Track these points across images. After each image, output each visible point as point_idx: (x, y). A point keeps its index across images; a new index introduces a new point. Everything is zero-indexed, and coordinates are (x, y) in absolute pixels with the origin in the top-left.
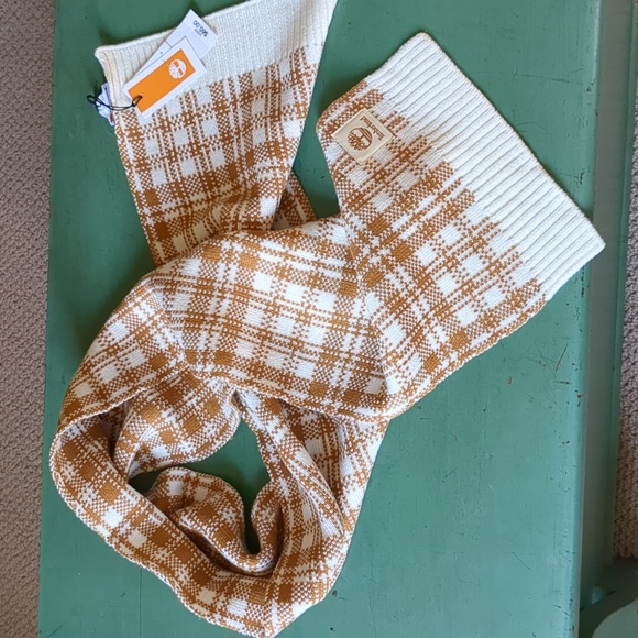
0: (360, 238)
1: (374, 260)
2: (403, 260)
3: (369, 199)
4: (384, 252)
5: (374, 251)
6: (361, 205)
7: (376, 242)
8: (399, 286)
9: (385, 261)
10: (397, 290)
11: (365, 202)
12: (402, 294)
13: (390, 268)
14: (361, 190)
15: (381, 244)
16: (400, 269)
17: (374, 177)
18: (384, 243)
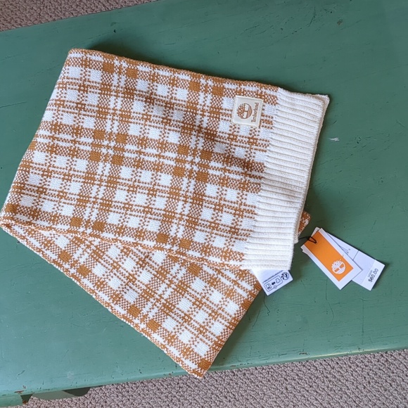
0: (193, 150)
1: (188, 166)
2: (199, 180)
3: (217, 141)
4: (195, 168)
5: (192, 163)
6: (210, 139)
7: (197, 160)
8: (184, 187)
9: (191, 172)
10: (181, 188)
11: (214, 140)
12: (181, 192)
13: (190, 177)
14: (218, 134)
15: (198, 163)
16: (193, 182)
17: (230, 135)
18: (200, 165)
